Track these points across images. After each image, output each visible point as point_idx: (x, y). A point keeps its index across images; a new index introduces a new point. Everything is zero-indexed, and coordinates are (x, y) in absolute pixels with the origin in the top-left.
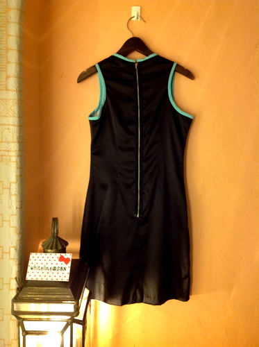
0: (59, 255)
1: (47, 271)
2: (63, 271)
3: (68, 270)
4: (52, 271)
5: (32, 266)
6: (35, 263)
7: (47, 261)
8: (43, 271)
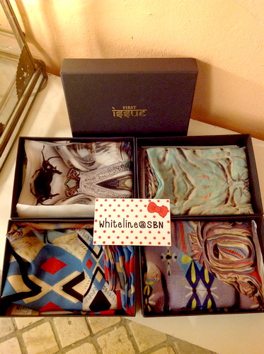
0: (146, 201)
1: (130, 229)
2: (158, 229)
3: (168, 227)
4: (139, 229)
5: (102, 220)
6: (105, 215)
7: (128, 211)
8: (122, 229)
